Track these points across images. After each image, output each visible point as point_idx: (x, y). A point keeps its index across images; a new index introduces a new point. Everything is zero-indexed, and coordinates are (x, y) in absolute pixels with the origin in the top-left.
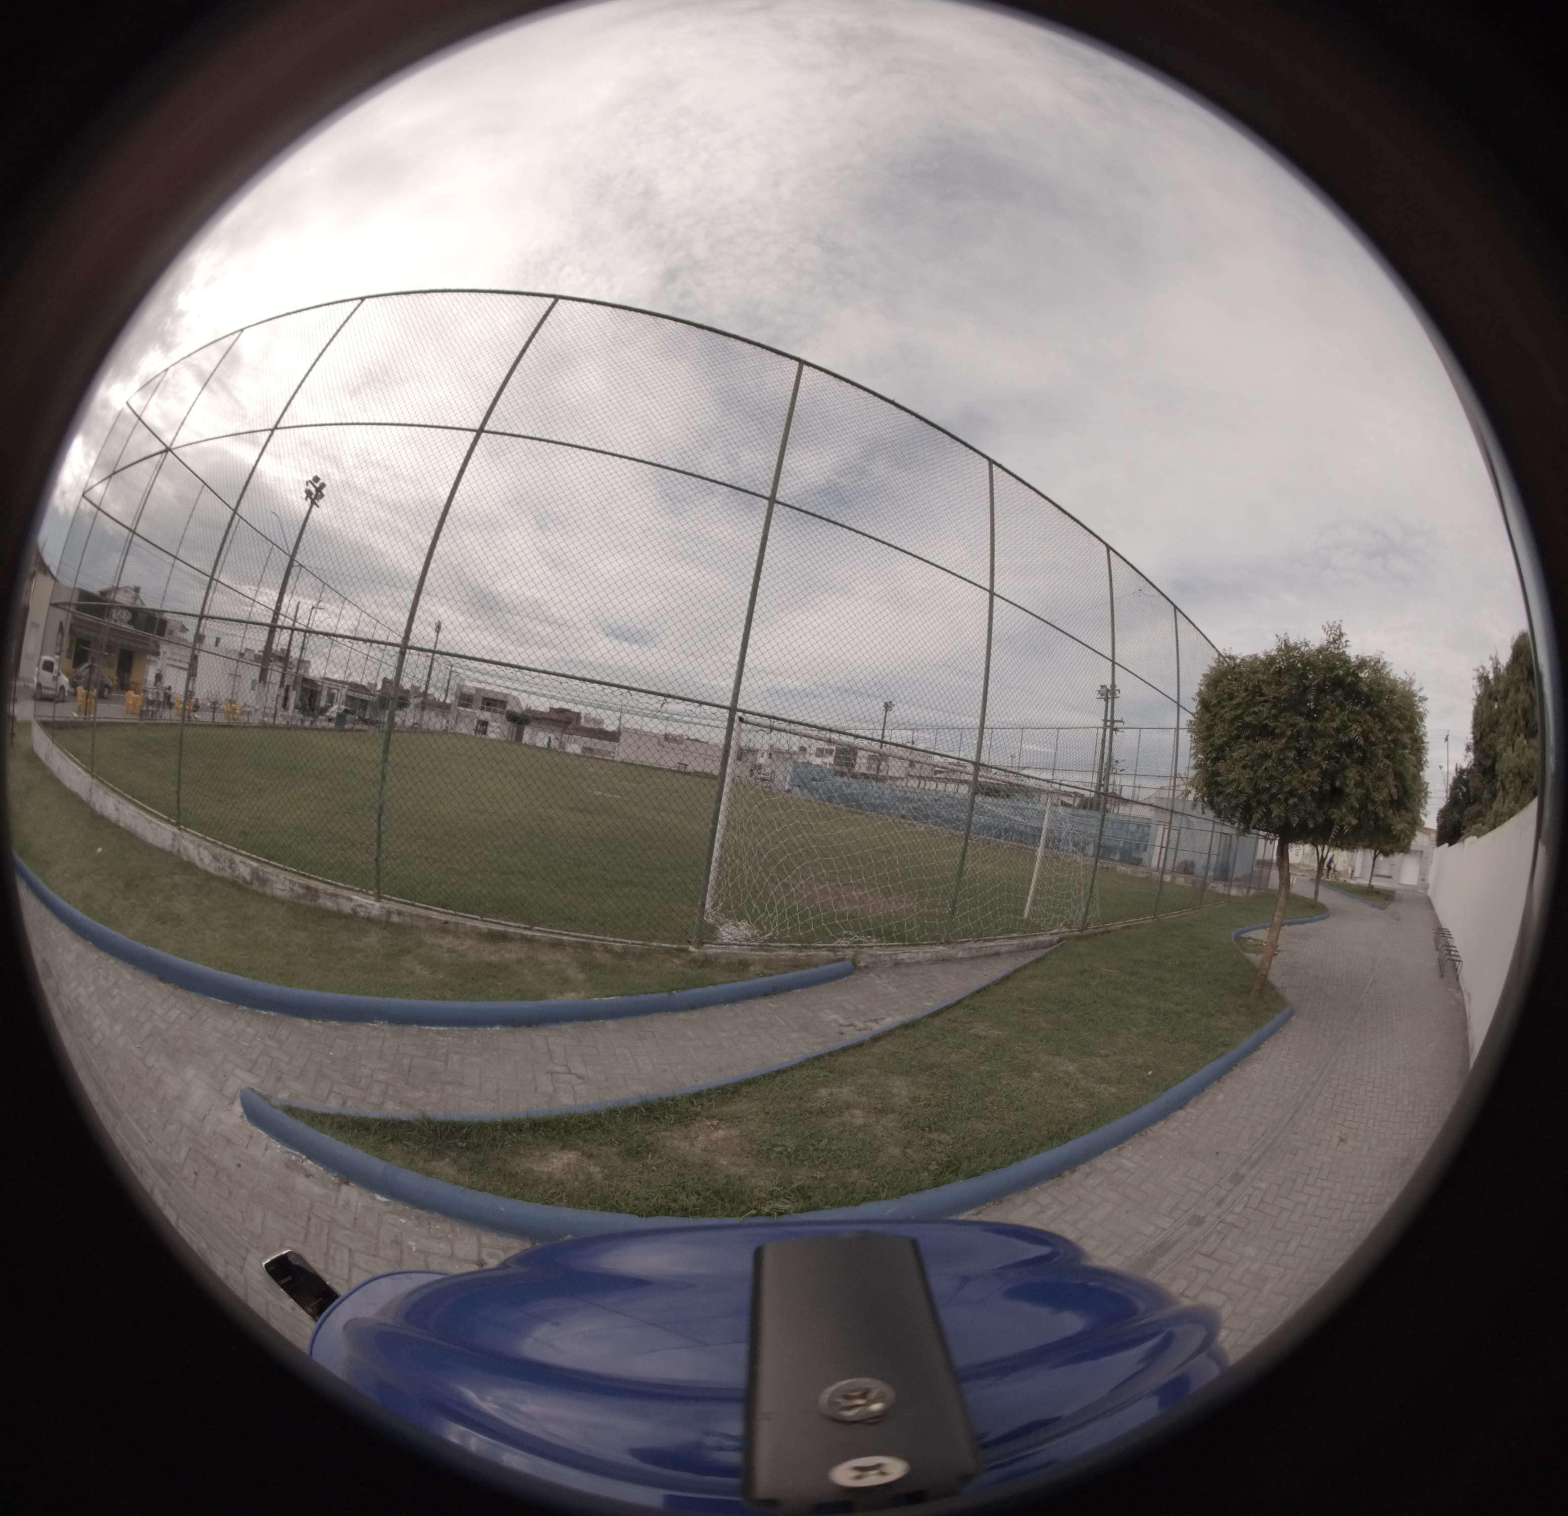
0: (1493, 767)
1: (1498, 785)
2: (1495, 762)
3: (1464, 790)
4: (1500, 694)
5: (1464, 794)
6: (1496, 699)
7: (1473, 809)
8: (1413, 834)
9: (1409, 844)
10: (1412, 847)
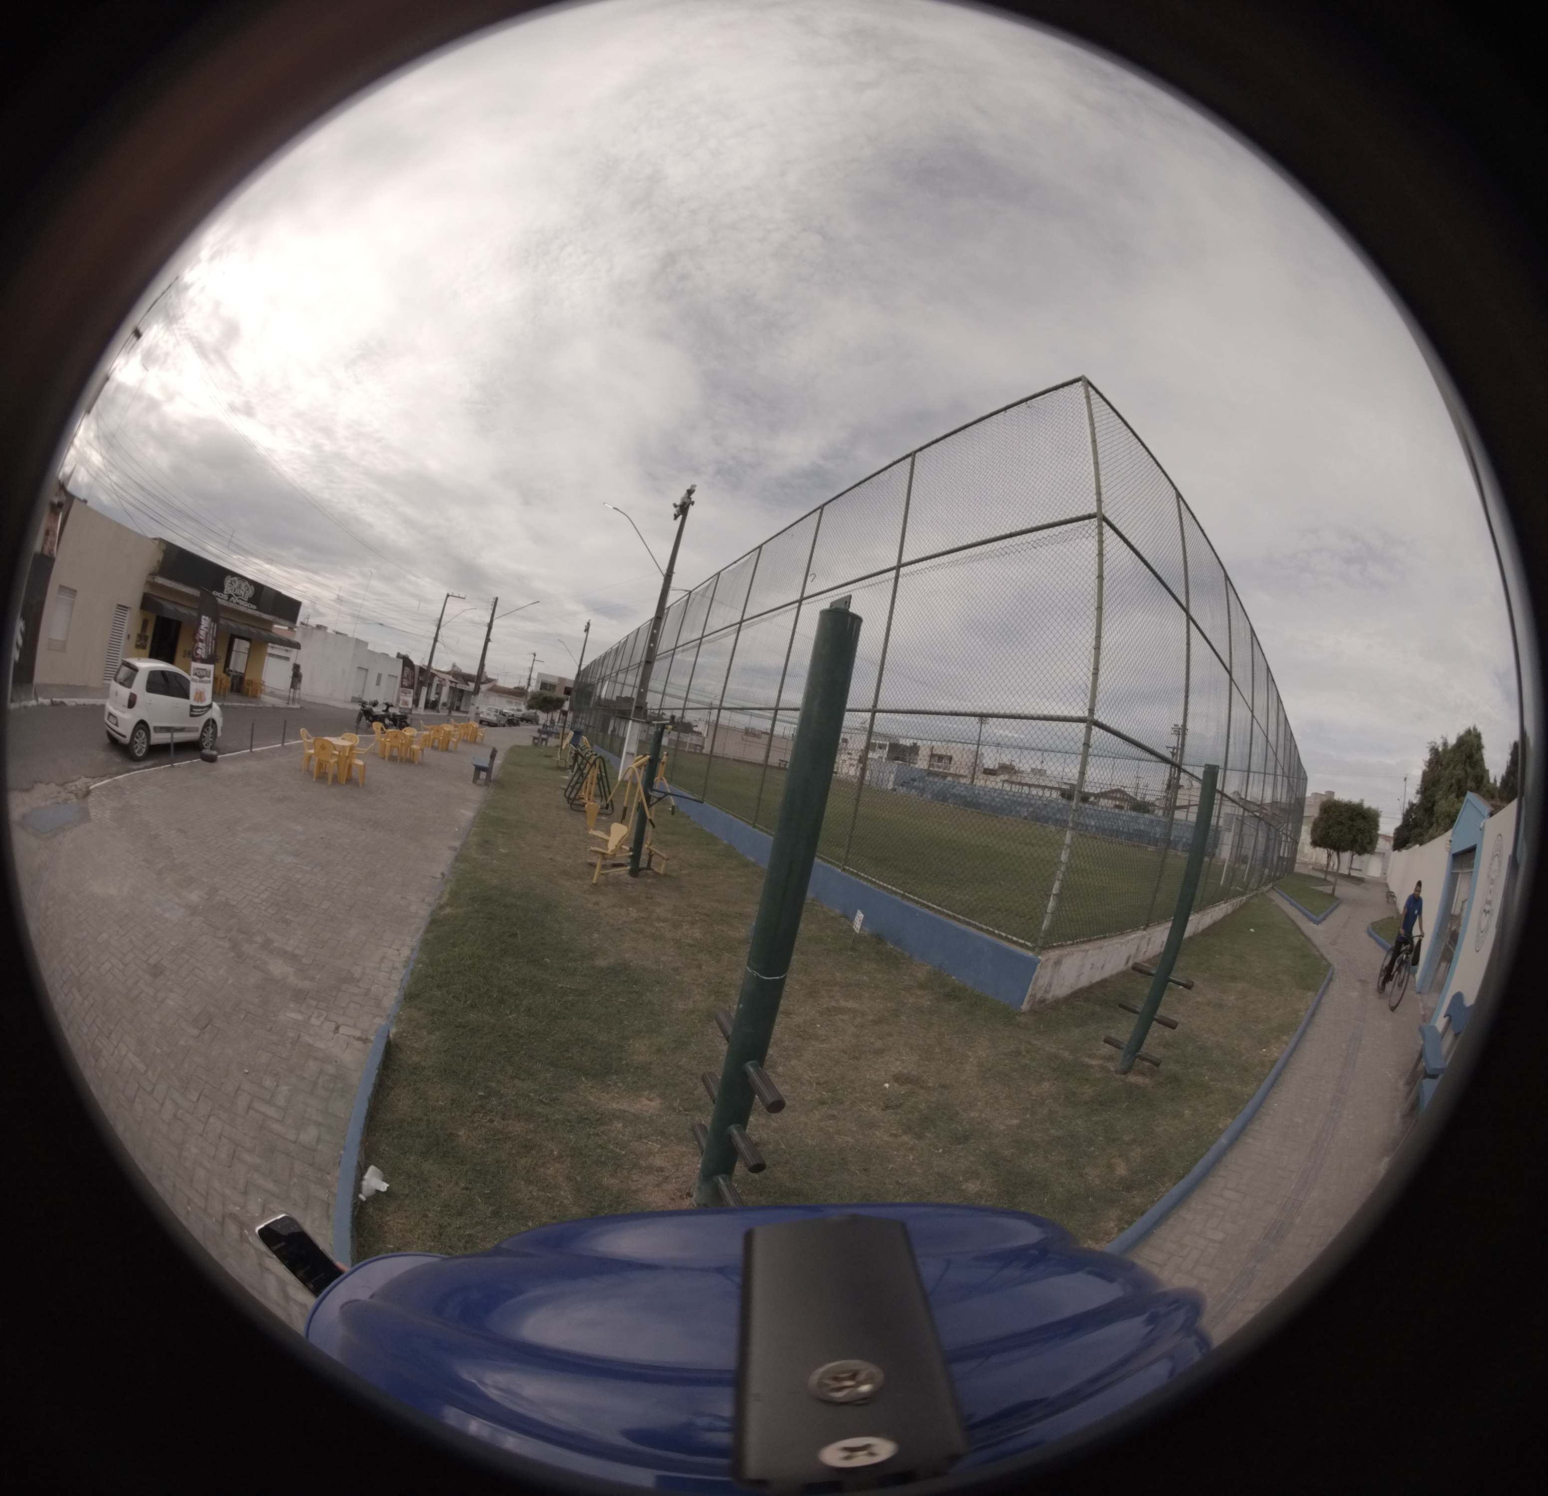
0: (1431, 809)
1: (1434, 819)
2: (1433, 805)
3: (1413, 817)
4: (1444, 763)
5: (1413, 820)
6: (1441, 765)
7: (1417, 831)
8: (1377, 840)
9: (1374, 848)
10: (1376, 850)
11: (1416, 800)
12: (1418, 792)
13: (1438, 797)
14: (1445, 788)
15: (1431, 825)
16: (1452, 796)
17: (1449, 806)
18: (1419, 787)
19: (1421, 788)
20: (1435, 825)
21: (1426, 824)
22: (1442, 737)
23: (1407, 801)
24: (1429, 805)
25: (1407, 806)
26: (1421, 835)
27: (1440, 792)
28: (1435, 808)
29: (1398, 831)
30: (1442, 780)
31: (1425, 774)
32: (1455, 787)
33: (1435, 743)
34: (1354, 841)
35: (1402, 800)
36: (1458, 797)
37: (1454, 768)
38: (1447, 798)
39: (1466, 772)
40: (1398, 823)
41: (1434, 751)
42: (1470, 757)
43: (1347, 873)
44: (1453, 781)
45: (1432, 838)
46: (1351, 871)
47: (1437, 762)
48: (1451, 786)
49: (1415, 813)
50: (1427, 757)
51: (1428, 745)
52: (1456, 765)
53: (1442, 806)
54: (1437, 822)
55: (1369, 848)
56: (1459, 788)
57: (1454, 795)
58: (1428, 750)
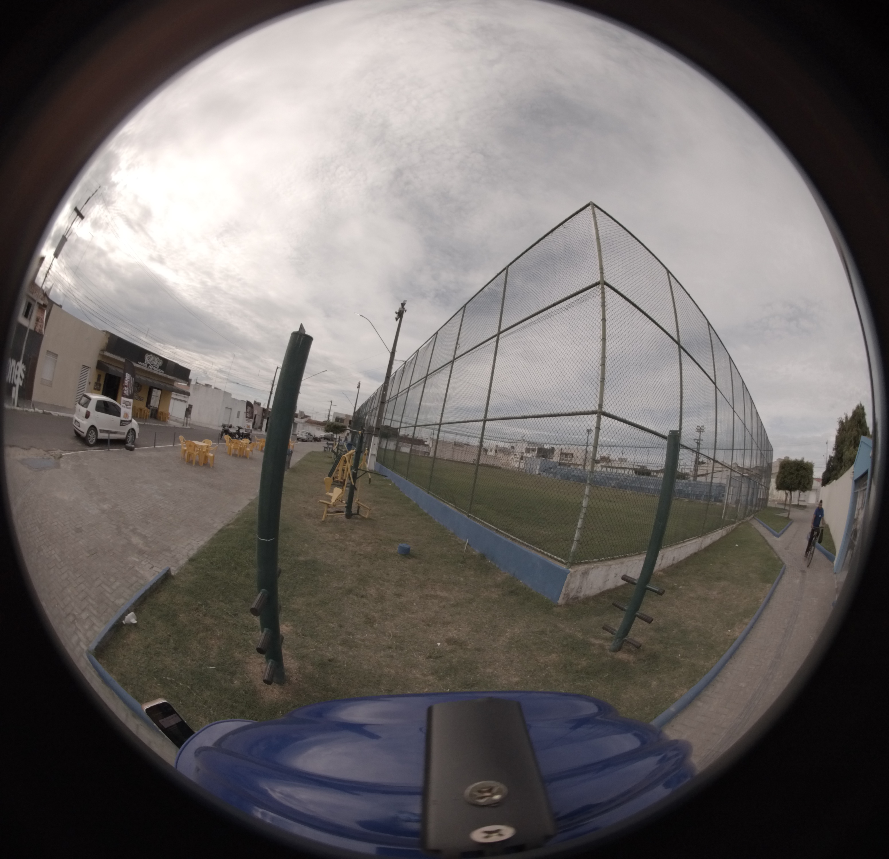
0: (841, 458)
1: (843, 464)
2: (842, 456)
3: (832, 464)
4: (847, 429)
5: (832, 466)
6: (845, 431)
7: (834, 473)
8: (812, 482)
9: (811, 486)
10: (813, 488)
11: (833, 455)
12: (834, 450)
13: (844, 450)
14: (847, 443)
15: (842, 467)
16: (852, 448)
17: (850, 454)
18: (834, 446)
19: (835, 447)
20: (843, 467)
21: (839, 468)
22: (845, 414)
23: (828, 456)
24: (840, 456)
25: (828, 459)
26: (836, 475)
27: (846, 447)
28: (843, 457)
29: (825, 474)
30: (846, 439)
31: (837, 438)
32: (853, 442)
33: (841, 418)
34: (800, 483)
35: (826, 456)
36: (854, 448)
37: (852, 431)
38: (849, 450)
39: (858, 432)
40: (824, 470)
41: (841, 423)
42: (859, 422)
43: (797, 504)
44: (852, 438)
45: (841, 475)
46: (799, 502)
47: (843, 429)
48: (851, 442)
49: (833, 462)
50: (837, 427)
51: (838, 420)
52: (853, 429)
53: (847, 455)
54: (845, 465)
55: (808, 487)
56: (855, 442)
57: (852, 447)
58: (838, 423)
